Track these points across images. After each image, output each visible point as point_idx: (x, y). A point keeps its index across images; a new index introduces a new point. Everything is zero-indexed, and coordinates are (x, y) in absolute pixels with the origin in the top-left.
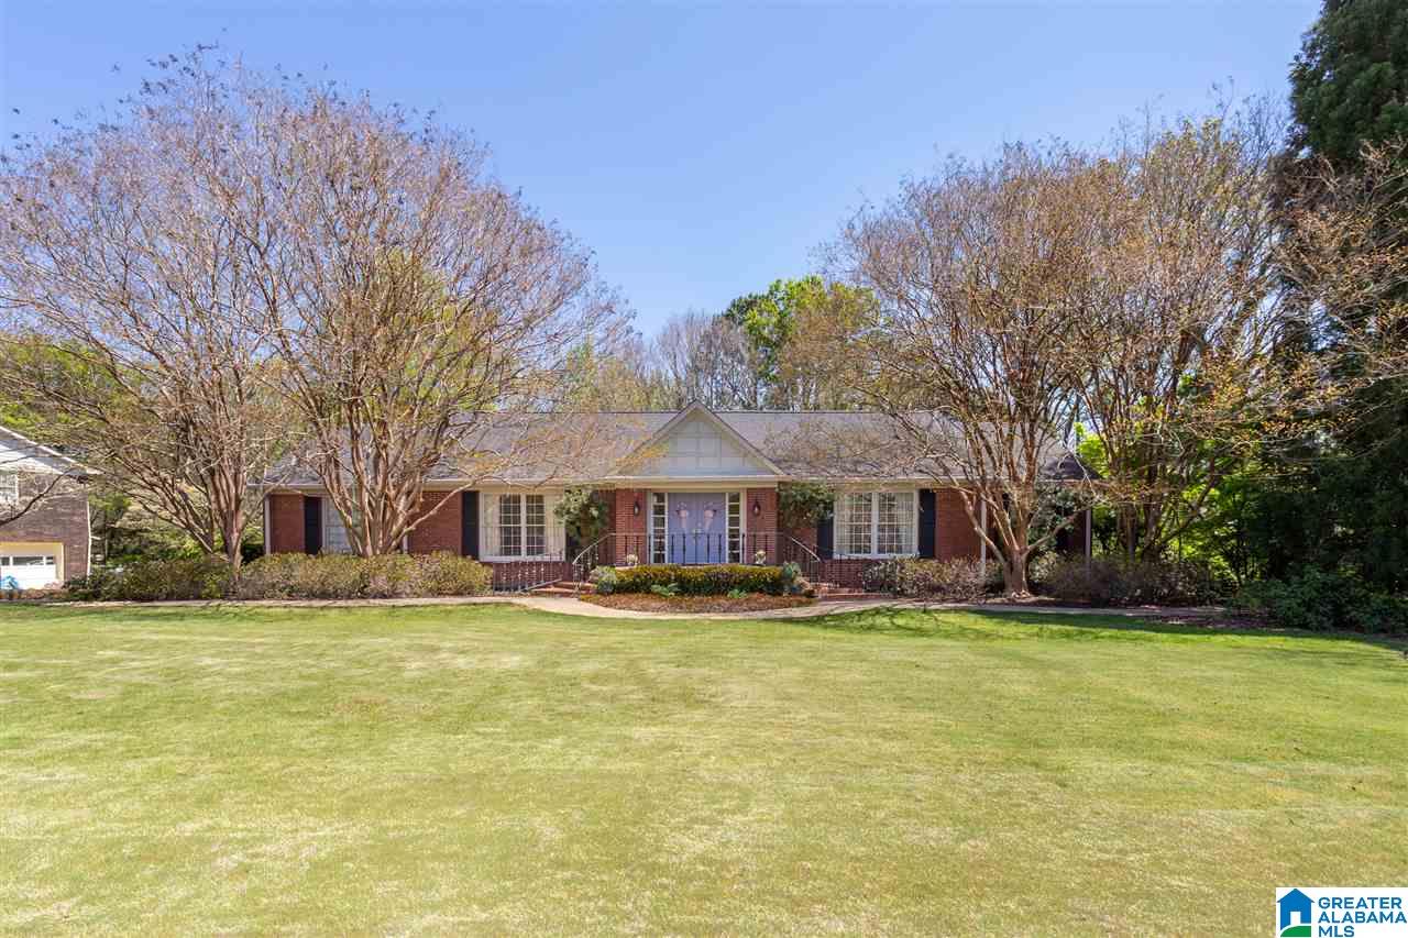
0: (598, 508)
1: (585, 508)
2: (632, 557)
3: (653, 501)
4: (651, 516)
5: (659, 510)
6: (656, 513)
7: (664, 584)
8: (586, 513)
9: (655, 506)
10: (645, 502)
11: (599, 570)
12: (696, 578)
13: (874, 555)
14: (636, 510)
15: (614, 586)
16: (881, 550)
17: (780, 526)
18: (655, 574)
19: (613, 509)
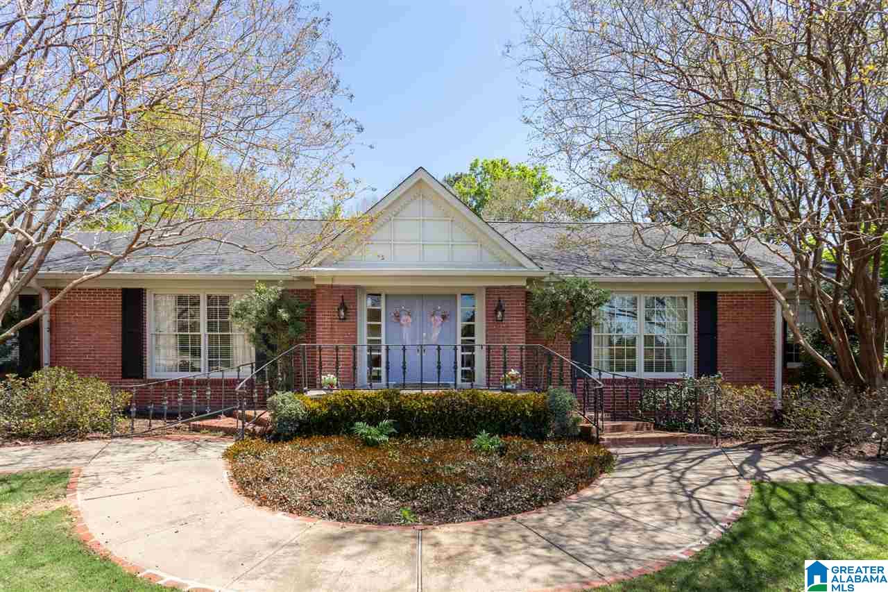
0: (290, 310)
1: (273, 308)
2: (330, 378)
3: (366, 304)
4: (363, 323)
5: (374, 315)
6: (370, 319)
7: (373, 421)
8: (275, 317)
9: (368, 310)
10: (355, 303)
11: (279, 396)
12: (422, 409)
13: (641, 373)
14: (342, 313)
15: (300, 421)
16: (649, 367)
17: (531, 336)
18: (362, 404)
19: (312, 311)
